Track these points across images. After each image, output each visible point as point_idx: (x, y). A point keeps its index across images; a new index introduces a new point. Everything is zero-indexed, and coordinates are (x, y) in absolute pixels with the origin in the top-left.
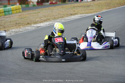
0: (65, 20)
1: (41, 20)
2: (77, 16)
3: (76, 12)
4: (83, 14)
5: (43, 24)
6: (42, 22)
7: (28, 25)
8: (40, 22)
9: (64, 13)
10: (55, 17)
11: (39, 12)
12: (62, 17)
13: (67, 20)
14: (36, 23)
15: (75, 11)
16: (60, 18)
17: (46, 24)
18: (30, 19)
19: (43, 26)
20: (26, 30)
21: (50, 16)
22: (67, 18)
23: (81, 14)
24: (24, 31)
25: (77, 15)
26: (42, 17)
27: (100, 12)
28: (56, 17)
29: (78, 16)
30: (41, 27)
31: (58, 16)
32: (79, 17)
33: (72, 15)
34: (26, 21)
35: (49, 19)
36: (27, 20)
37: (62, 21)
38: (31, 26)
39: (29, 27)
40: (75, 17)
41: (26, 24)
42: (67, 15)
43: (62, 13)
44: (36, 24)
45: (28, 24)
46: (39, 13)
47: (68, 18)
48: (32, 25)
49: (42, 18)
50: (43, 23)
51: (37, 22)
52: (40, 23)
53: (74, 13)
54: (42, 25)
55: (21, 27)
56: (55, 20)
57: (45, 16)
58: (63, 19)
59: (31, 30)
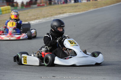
3: (64, 11)
4: (71, 13)
9: (52, 12)
10: (44, 16)
11: (28, 12)
12: (52, 16)
14: (26, 21)
16: (50, 16)
17: (36, 22)
25: (65, 14)
27: (88, 10)
29: (67, 15)
33: (60, 13)
35: (39, 17)
37: (52, 19)
42: (56, 13)
47: (58, 17)
49: (32, 17)
50: (34, 21)
53: (62, 12)
56: (45, 19)
57: (35, 15)
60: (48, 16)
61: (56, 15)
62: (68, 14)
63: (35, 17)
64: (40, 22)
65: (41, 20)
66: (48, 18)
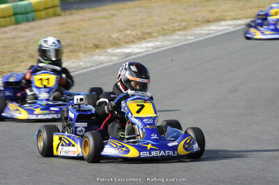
0: (196, 35)
1: (126, 35)
2: (224, 26)
3: (217, 14)
4: (240, 19)
5: (137, 48)
6: (133, 42)
7: (97, 50)
8: (128, 43)
9: (184, 17)
10: (163, 29)
11: (113, 15)
12: (185, 28)
13: (201, 35)
14: (116, 44)
15: (213, 11)
16: (180, 30)
17: (147, 47)
18: (95, 34)
19: (139, 53)
20: (97, 65)
21: (149, 26)
22: (198, 31)
23: (235, 19)
24: (92, 66)
25: (223, 23)
26: (127, 29)
28: (166, 27)
29: (229, 25)
30: (135, 54)
31: (171, 25)
32: (231, 29)
33: (209, 21)
34: (84, 38)
35: (149, 33)
36: (85, 36)
37: (189, 40)
38: (106, 52)
39: (100, 55)
40: (221, 28)
41: (91, 48)
42: (197, 21)
43: (179, 18)
44: (118, 48)
45: (97, 47)
46: (115, 19)
47: (203, 32)
48: (109, 51)
49: (128, 32)
50: (139, 46)
51: (117, 41)
52: (128, 45)
53: (211, 16)
54: (137, 50)
55: (81, 55)
56: (168, 37)
57: (134, 26)
58: (188, 32)
59: (110, 64)
60: (174, 31)
61: (197, 26)
62: (230, 22)
63: (139, 32)
64: (157, 48)
65: (158, 43)
66: (176, 37)
